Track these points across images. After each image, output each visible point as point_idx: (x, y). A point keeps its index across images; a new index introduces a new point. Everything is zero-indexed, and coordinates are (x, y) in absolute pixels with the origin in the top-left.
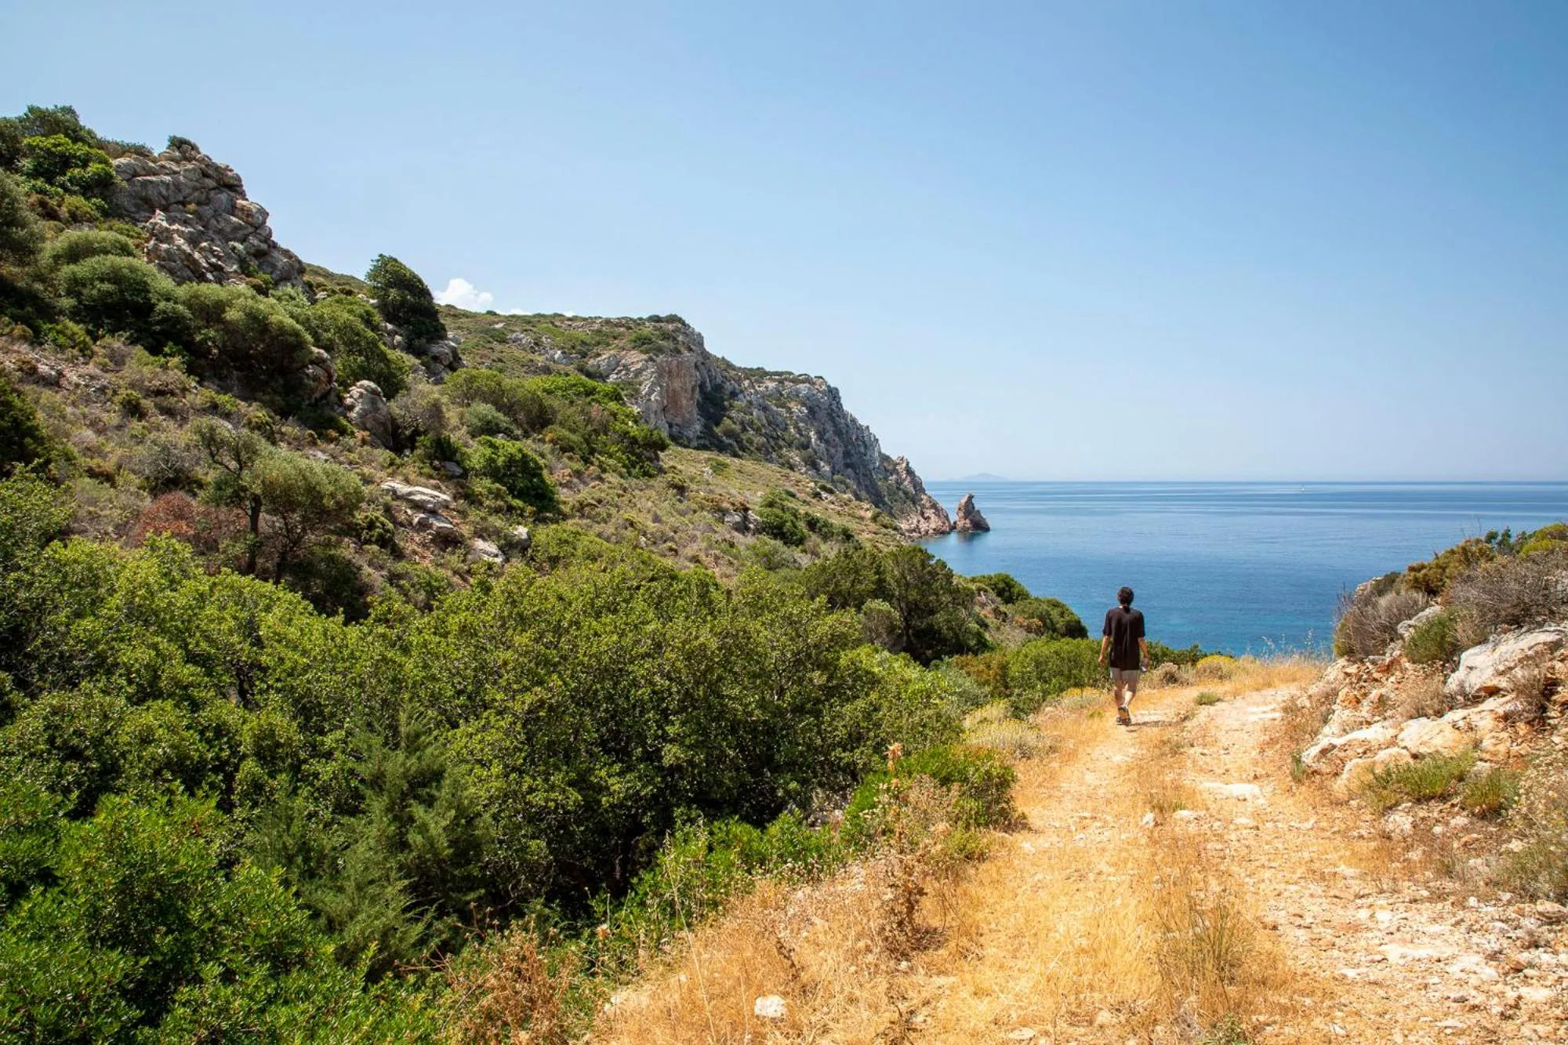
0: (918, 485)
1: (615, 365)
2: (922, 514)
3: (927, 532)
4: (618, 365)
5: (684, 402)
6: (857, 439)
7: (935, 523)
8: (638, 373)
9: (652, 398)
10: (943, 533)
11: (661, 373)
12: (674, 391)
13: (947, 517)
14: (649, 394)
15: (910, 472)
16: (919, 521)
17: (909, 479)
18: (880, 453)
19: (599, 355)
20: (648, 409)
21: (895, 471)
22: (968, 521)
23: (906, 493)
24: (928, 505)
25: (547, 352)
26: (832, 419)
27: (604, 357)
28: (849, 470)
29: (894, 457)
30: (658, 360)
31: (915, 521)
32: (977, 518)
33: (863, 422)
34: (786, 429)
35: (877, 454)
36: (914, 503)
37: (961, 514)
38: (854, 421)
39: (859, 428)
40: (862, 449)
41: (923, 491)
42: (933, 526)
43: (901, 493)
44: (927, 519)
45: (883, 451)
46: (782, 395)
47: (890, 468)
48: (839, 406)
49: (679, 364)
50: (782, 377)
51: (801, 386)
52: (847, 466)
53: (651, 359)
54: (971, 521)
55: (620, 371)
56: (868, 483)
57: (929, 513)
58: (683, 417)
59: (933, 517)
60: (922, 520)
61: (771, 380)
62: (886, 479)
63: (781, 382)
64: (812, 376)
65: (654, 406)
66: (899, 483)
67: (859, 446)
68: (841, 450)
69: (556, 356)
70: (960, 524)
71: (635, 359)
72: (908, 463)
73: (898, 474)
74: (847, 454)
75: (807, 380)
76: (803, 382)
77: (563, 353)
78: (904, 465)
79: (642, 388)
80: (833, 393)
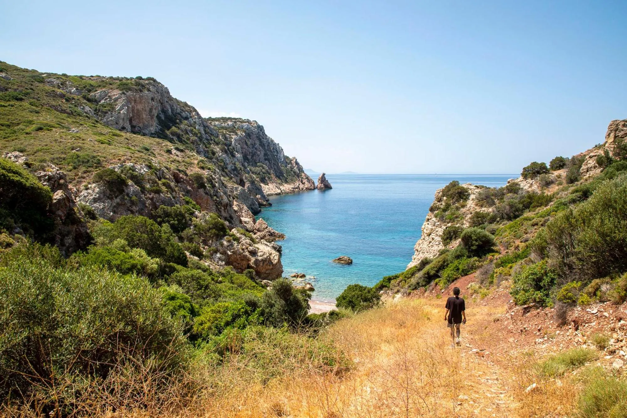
0: (301, 169)
1: (105, 95)
2: (302, 182)
3: (302, 189)
4: (106, 96)
5: (144, 116)
6: (273, 149)
7: (307, 185)
8: (116, 100)
9: (121, 112)
10: (311, 189)
11: (129, 101)
12: (138, 110)
13: (313, 183)
14: (120, 110)
15: (297, 163)
16: (299, 185)
17: (296, 166)
18: (284, 155)
19: (97, 91)
20: (118, 117)
21: (291, 163)
22: (322, 185)
23: (294, 172)
24: (304, 177)
25: (67, 88)
26: (260, 140)
27: (98, 91)
28: (267, 161)
29: (291, 157)
30: (128, 94)
31: (298, 184)
32: (327, 184)
33: (276, 141)
34: (217, 137)
35: (282, 155)
36: (298, 177)
37: (320, 182)
38: (272, 141)
39: (275, 144)
40: (276, 154)
41: (303, 172)
42: (306, 186)
43: (292, 172)
44: (303, 183)
45: (285, 155)
46: (235, 128)
47: (288, 162)
48: (264, 133)
49: (141, 97)
50: (235, 120)
51: (244, 124)
52: (266, 160)
53: (124, 93)
54: (324, 184)
55: (107, 99)
56: (276, 167)
57: (305, 181)
58: (144, 123)
59: (306, 182)
60: (301, 183)
61: (231, 121)
62: (286, 166)
63: (235, 122)
64: (252, 120)
65: (122, 116)
66: (292, 168)
67: (274, 152)
68: (263, 153)
69: (72, 91)
70: (319, 186)
71: (116, 93)
72: (296, 160)
73: (291, 164)
74: (265, 155)
75: (248, 121)
76: (245, 122)
77: (77, 89)
78: (295, 160)
79: (117, 107)
80: (261, 128)
